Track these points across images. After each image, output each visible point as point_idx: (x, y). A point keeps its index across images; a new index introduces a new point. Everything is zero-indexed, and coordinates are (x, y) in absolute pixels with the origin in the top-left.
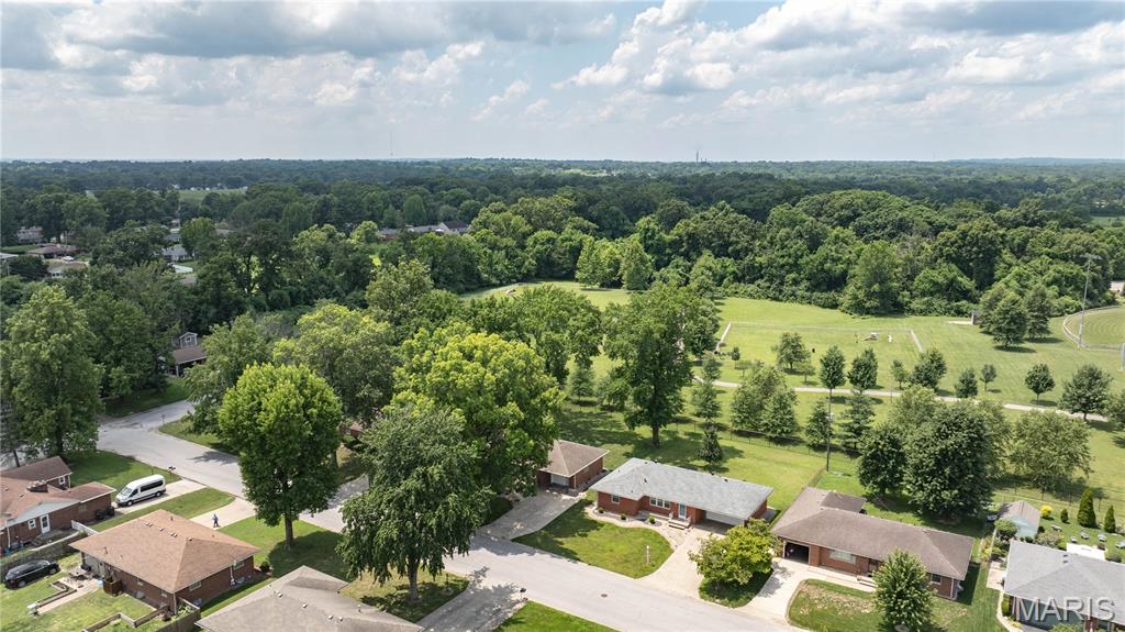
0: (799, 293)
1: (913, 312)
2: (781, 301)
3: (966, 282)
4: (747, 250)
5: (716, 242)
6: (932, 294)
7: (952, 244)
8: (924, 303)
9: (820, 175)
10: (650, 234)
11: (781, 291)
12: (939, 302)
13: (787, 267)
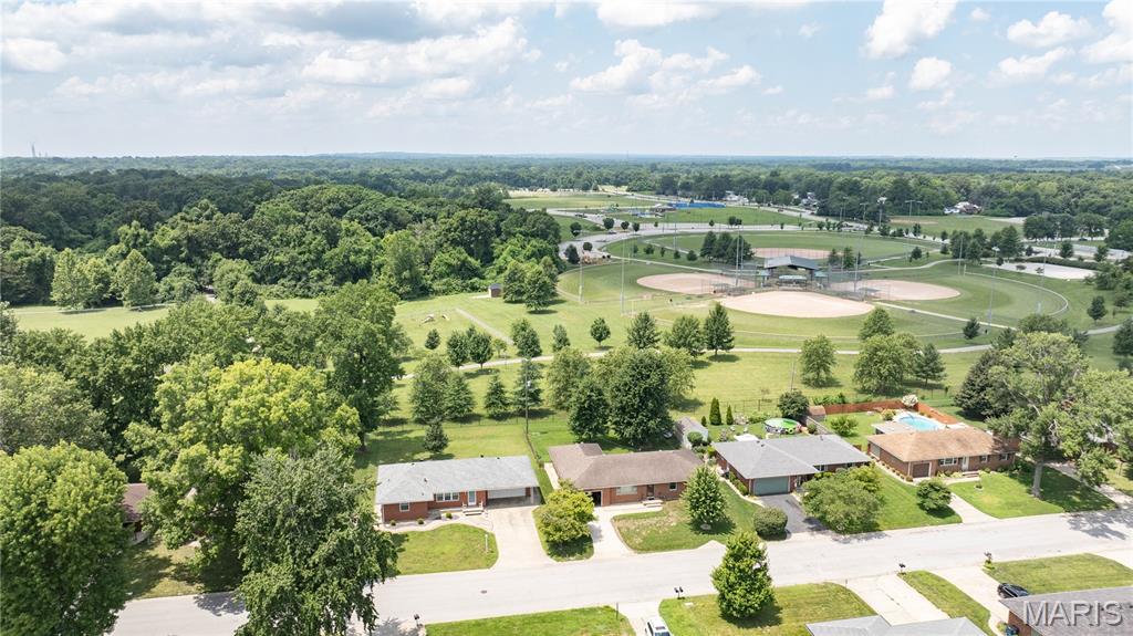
0: (327, 288)
1: (436, 293)
2: (311, 298)
3: (475, 263)
4: (261, 251)
5: (222, 244)
6: (448, 275)
7: (455, 230)
8: (444, 284)
9: (205, 170)
10: (140, 240)
11: (309, 288)
12: (456, 282)
13: (309, 264)
